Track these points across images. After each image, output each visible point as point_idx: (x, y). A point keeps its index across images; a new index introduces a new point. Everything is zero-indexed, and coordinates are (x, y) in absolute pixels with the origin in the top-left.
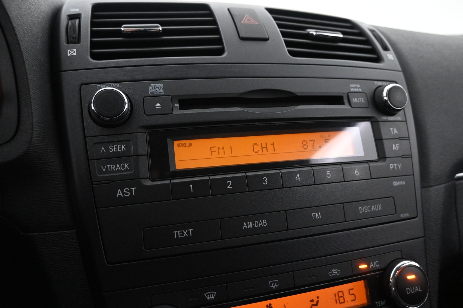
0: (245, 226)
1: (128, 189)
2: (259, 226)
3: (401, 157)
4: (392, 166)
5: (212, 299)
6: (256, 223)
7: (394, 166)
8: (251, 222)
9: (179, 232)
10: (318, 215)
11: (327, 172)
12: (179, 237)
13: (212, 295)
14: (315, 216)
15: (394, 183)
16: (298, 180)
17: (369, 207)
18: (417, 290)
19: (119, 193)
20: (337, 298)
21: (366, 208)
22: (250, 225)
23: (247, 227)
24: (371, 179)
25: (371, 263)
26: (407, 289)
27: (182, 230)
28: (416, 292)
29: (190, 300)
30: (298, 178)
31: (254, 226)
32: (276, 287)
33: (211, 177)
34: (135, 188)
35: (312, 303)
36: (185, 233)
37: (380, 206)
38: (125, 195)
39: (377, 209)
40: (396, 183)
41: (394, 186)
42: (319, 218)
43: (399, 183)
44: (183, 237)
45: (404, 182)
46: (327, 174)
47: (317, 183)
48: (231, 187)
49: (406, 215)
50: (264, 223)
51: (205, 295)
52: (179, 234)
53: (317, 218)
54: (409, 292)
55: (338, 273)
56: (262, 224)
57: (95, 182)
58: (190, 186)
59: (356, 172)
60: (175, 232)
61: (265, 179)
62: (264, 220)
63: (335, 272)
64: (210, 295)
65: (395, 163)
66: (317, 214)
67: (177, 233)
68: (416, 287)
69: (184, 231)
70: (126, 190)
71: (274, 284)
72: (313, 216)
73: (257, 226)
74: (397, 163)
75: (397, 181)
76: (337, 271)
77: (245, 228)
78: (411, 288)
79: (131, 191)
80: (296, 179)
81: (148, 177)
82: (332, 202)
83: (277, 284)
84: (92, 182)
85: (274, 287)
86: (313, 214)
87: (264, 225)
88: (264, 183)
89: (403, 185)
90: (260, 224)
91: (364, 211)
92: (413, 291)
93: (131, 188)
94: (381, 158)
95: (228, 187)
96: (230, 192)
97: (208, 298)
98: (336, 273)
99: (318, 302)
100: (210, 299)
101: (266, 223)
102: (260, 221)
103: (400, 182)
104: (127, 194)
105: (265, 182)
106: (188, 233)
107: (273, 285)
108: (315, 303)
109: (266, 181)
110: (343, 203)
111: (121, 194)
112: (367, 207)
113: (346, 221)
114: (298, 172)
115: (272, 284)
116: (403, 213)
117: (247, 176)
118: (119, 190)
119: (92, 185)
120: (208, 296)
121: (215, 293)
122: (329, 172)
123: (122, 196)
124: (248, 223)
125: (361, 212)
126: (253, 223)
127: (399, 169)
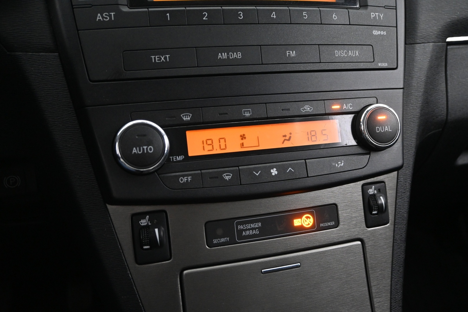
0: (220, 56)
1: (108, 14)
2: (234, 58)
3: (384, 7)
4: (373, 15)
5: (188, 119)
6: (231, 54)
7: (376, 15)
8: (226, 54)
9: (156, 57)
10: (293, 54)
11: (304, 13)
12: (157, 61)
13: (188, 116)
14: (289, 54)
15: (374, 32)
16: (274, 17)
17: (345, 51)
18: (386, 129)
19: (99, 17)
20: (310, 136)
21: (342, 52)
22: (225, 56)
23: (222, 57)
24: (350, 24)
25: (345, 105)
26: (377, 127)
27: (160, 55)
28: (385, 131)
29: (167, 119)
30: (273, 15)
31: (228, 57)
32: (248, 115)
33: (187, 8)
34: (114, 13)
35: (285, 138)
36: (163, 59)
37: (357, 53)
38: (104, 19)
39: (354, 55)
40: (376, 31)
41: (374, 35)
42: (293, 56)
43: (379, 33)
44: (161, 62)
45: (385, 32)
46: (304, 15)
47: (293, 23)
48: (207, 19)
49: (385, 65)
50: (239, 55)
51: (181, 115)
52: (157, 59)
53: (291, 56)
54: (378, 131)
55: (310, 110)
56: (236, 56)
57: (76, 5)
58: (167, 15)
59: (334, 16)
60: (153, 57)
61: (240, 14)
62: (238, 53)
63: (307, 108)
64: (186, 116)
65: (377, 13)
66: (291, 52)
67: (155, 58)
68: (386, 127)
69: (161, 56)
70: (106, 15)
71: (247, 112)
72: (287, 54)
73: (231, 57)
74: (379, 13)
75: (378, 30)
76: (309, 108)
77: (220, 58)
78: (381, 127)
79: (110, 16)
80: (272, 16)
81: (127, 4)
82: (308, 42)
83: (250, 113)
84: (72, 6)
85: (247, 115)
86: (287, 52)
87: (239, 58)
88: (239, 17)
89: (383, 35)
90: (235, 55)
91: (340, 55)
92: (382, 130)
93: (111, 13)
94: (362, 6)
95: (204, 19)
96: (205, 23)
97: (185, 119)
98: (308, 110)
99: (290, 137)
100: (186, 120)
101: (240, 55)
102: (235, 53)
103: (381, 32)
104: (106, 18)
105: (241, 17)
106: (165, 58)
107: (246, 114)
108: (287, 138)
109: (241, 15)
110: (319, 45)
111: (101, 18)
112: (344, 52)
113: (321, 62)
114: (275, 10)
115: (245, 112)
116: (381, 63)
117: (223, 10)
118: (99, 15)
119: (73, 8)
120: (184, 116)
121: (191, 115)
122: (306, 12)
123: (102, 20)
124: (223, 54)
125: (337, 55)
126: (228, 54)
127: (381, 19)
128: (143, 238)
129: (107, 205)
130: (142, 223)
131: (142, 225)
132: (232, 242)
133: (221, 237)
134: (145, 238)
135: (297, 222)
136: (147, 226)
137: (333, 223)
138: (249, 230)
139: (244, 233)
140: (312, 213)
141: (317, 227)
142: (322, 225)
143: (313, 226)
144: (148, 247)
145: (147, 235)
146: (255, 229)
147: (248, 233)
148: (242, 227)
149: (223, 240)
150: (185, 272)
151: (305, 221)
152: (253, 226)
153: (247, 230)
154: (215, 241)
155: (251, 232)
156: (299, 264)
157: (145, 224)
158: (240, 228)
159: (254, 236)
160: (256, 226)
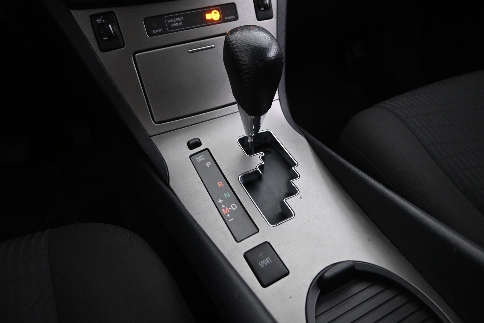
128: (102, 33)
129: (70, 10)
130: (98, 22)
131: (99, 23)
132: (165, 32)
133: (156, 29)
134: (103, 33)
135: (208, 16)
136: (103, 23)
137: (233, 17)
138: (175, 22)
139: (172, 26)
140: (218, 10)
141: (222, 20)
142: (226, 18)
143: (220, 19)
144: (106, 38)
145: (104, 31)
146: (179, 22)
147: (175, 25)
148: (170, 21)
149: (158, 31)
150: (136, 55)
151: (214, 16)
152: (177, 20)
153: (174, 23)
154: (153, 32)
155: (177, 25)
156: (214, 46)
157: (101, 22)
158: (169, 22)
159: (179, 27)
160: (180, 20)
